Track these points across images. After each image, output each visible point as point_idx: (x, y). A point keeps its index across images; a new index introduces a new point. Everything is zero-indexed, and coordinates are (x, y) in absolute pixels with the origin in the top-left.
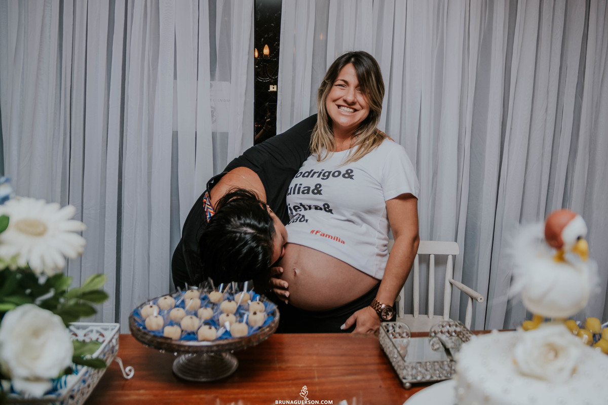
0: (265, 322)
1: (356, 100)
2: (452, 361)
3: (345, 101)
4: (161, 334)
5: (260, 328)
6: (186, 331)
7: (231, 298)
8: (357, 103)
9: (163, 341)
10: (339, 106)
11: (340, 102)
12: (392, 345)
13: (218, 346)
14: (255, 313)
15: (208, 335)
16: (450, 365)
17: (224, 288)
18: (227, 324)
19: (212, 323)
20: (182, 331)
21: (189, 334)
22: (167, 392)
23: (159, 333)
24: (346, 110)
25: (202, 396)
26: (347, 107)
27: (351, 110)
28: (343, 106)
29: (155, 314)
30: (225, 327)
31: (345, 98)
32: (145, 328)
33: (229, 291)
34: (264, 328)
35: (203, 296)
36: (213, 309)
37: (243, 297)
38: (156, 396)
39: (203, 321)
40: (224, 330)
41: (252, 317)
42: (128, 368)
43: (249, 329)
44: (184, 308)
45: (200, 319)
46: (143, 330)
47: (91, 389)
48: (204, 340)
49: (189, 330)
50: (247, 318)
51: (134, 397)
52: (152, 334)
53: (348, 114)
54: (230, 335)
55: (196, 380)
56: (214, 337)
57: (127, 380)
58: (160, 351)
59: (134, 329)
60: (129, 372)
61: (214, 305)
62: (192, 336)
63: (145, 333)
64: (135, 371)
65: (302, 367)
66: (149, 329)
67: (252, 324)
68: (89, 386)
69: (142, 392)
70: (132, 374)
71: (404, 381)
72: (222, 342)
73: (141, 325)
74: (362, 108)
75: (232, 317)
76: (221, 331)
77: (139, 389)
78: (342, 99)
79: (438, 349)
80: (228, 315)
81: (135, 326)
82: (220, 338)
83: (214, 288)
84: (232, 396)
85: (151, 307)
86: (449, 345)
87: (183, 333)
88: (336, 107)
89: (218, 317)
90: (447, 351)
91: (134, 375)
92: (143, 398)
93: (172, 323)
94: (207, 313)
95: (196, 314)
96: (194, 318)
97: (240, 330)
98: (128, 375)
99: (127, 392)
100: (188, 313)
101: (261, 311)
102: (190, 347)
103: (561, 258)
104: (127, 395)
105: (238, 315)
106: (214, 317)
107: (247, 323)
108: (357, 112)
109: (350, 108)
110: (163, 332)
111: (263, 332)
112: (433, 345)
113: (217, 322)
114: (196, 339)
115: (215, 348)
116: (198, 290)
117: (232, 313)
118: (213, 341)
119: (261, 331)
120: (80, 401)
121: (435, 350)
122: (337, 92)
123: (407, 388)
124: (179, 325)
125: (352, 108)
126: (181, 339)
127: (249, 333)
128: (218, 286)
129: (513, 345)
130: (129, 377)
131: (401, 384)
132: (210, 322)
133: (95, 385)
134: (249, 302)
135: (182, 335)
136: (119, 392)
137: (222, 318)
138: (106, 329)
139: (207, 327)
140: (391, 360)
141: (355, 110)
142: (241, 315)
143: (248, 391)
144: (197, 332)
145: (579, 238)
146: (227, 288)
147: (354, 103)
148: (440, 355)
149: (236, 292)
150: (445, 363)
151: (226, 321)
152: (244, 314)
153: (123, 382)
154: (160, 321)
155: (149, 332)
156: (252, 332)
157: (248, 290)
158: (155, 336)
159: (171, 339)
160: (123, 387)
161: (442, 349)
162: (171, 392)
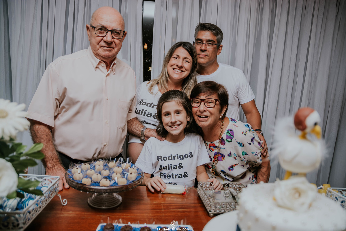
0: (136, 178)
1: (183, 66)
2: (236, 203)
3: (177, 66)
4: (81, 182)
5: (133, 181)
6: (93, 181)
7: (120, 166)
8: (184, 68)
9: (81, 185)
10: (174, 69)
11: (175, 67)
12: (204, 193)
13: (110, 189)
14: (131, 174)
15: (105, 184)
16: (235, 205)
17: (116, 161)
18: (116, 179)
19: (108, 178)
20: (92, 181)
21: (95, 183)
22: (84, 213)
23: (80, 182)
24: (177, 71)
25: (102, 216)
26: (178, 69)
27: (180, 71)
28: (176, 69)
29: (79, 172)
30: (114, 180)
31: (177, 64)
32: (73, 179)
33: (119, 162)
34: (135, 181)
35: (105, 164)
36: (109, 171)
37: (126, 165)
38: (78, 215)
39: (103, 176)
40: (114, 181)
41: (129, 175)
42: (64, 200)
43: (127, 182)
44: (94, 170)
45: (102, 175)
46: (72, 180)
47: (41, 209)
48: (103, 186)
49: (96, 181)
50: (127, 176)
51: (66, 215)
52: (76, 182)
53: (178, 73)
54: (117, 184)
55: (99, 207)
56: (108, 185)
57: (64, 206)
58: (80, 191)
59: (67, 179)
60: (65, 202)
61: (110, 169)
62: (97, 184)
63: (72, 182)
64: (68, 201)
65: (156, 203)
66: (75, 179)
67: (129, 179)
68: (40, 207)
69: (70, 212)
70: (66, 203)
71: (210, 212)
72: (113, 188)
73: (71, 177)
74: (186, 70)
75: (119, 175)
76: (112, 182)
77: (69, 211)
78: (175, 65)
79: (229, 196)
80: (117, 174)
81: (67, 178)
82: (112, 186)
83: (111, 160)
84: (117, 217)
85: (77, 168)
86: (235, 194)
87: (92, 182)
88: (173, 69)
89: (111, 175)
90: (234, 197)
91: (67, 204)
92: (70, 215)
93: (87, 177)
94: (106, 173)
95: (100, 173)
96: (99, 175)
97: (122, 182)
98: (64, 203)
99: (62, 212)
100: (96, 172)
101: (134, 173)
102: (95, 189)
103: (304, 137)
104: (63, 214)
105: (122, 174)
106: (110, 175)
107: (127, 179)
108: (183, 72)
109: (180, 70)
110: (82, 181)
111: (135, 183)
112: (226, 194)
113: (111, 177)
114: (99, 186)
115: (109, 191)
116: (103, 161)
117: (119, 173)
118: (108, 187)
119: (134, 183)
120: (34, 215)
121: (227, 197)
122: (173, 61)
123: (211, 216)
124: (91, 178)
125: (181, 70)
126: (91, 185)
127: (127, 183)
128: (113, 160)
129: (273, 190)
130: (65, 205)
131: (208, 214)
132: (107, 177)
133: (44, 207)
134: (129, 168)
135: (91, 183)
136: (59, 212)
137: (114, 175)
138: (53, 179)
139: (105, 179)
140: (203, 201)
141: (182, 71)
142: (124, 174)
143: (126, 214)
144: (100, 182)
145: (316, 124)
146: (118, 161)
147: (181, 67)
148: (230, 200)
149: (123, 163)
150: (232, 204)
151: (116, 177)
152: (125, 174)
153: (61, 207)
154: (81, 175)
155: (75, 181)
156: (129, 183)
157: (129, 162)
158: (77, 183)
159: (86, 185)
160: (61, 210)
161: (231, 197)
162: (86, 213)
